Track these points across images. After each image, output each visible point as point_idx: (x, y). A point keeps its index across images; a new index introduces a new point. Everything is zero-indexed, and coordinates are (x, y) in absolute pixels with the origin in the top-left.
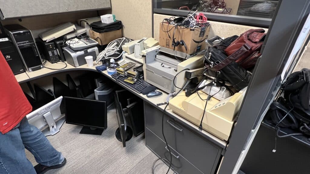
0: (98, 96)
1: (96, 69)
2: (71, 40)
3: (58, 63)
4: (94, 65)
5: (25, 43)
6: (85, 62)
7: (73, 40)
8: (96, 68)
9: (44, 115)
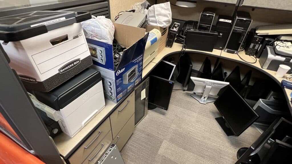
0: (259, 106)
1: (280, 82)
2: (282, 42)
3: (251, 56)
4: (284, 77)
5: (240, 29)
6: (276, 69)
7: (285, 43)
8: (283, 81)
9: (206, 86)
